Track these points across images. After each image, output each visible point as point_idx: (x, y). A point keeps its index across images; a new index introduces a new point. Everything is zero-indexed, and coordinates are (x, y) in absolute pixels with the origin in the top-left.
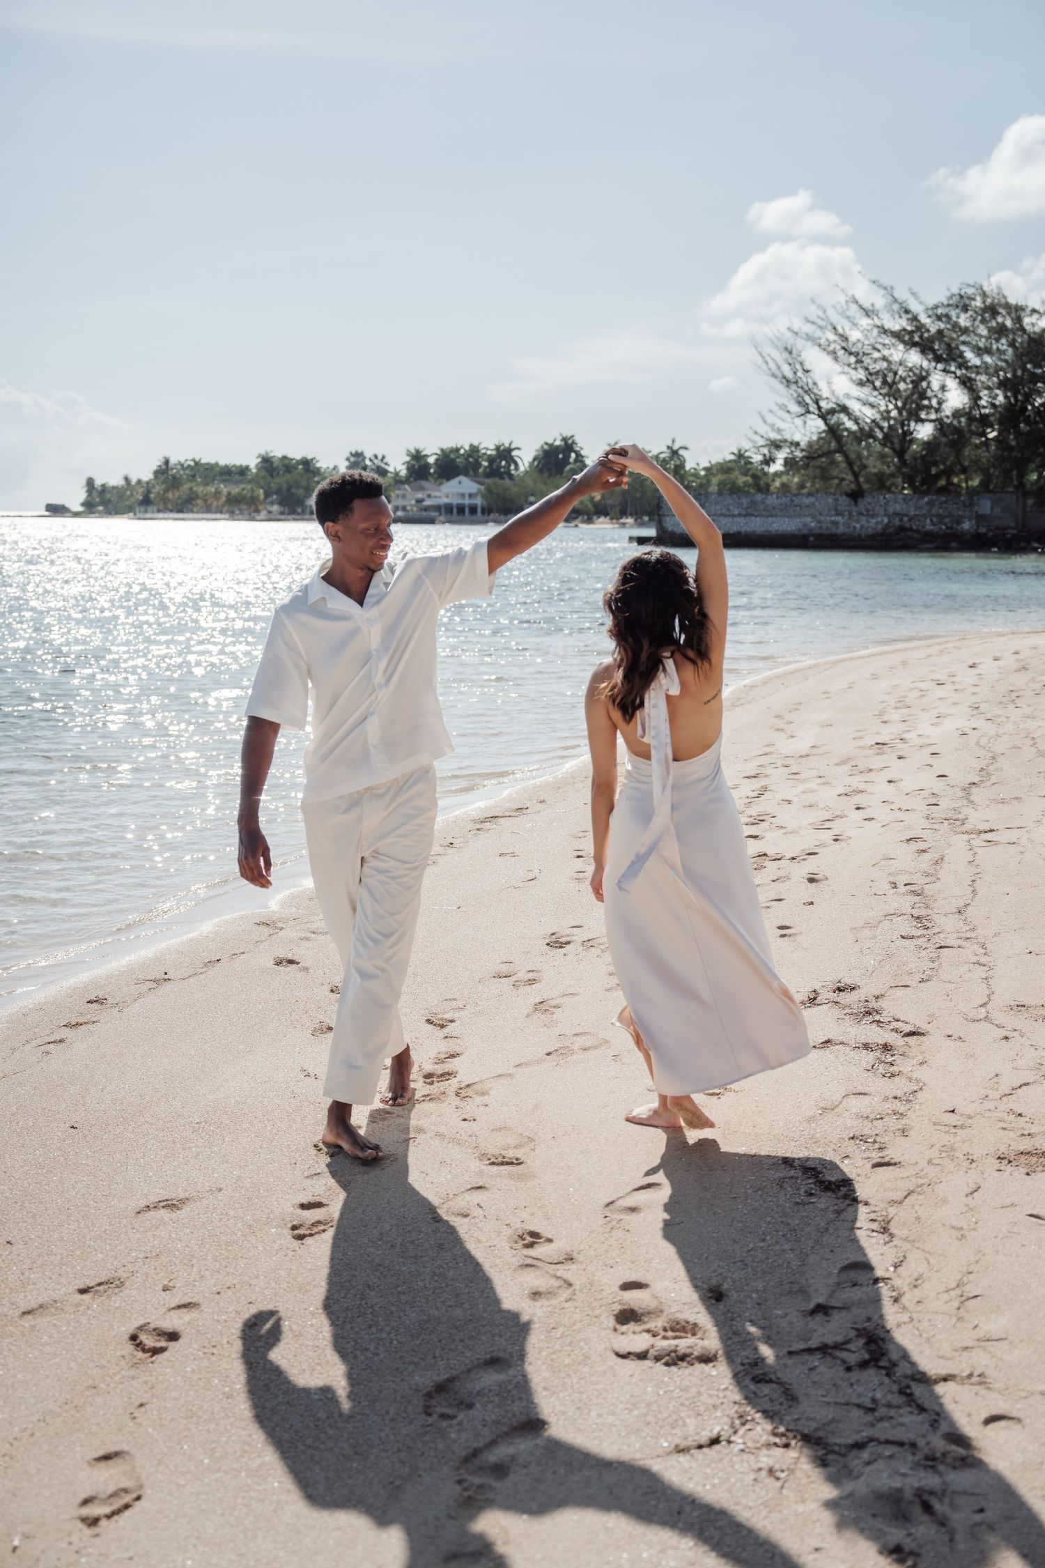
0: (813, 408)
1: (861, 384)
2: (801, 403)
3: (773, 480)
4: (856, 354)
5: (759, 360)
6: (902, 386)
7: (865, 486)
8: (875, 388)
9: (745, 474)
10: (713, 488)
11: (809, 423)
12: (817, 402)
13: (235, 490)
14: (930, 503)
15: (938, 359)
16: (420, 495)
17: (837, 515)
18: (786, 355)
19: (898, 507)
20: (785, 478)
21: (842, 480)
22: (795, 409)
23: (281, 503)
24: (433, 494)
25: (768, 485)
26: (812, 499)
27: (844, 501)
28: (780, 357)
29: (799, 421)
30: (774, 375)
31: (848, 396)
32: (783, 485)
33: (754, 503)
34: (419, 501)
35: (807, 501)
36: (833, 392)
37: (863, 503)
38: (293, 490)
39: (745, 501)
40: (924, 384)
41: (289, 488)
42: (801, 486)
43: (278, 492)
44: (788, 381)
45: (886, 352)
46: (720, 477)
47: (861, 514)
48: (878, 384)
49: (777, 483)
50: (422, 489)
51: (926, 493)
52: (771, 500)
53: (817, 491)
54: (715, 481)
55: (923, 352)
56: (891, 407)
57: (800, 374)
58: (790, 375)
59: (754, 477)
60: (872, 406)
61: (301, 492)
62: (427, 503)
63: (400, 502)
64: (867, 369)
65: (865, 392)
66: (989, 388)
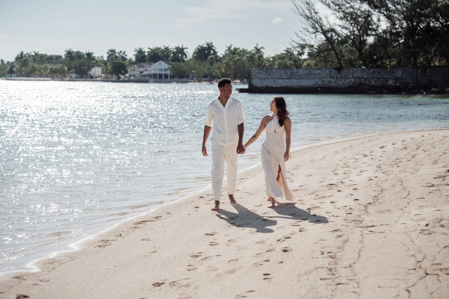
0: (319, 29)
1: (341, 19)
2: (314, 27)
3: (303, 63)
4: (339, 5)
5: (295, 8)
6: (360, 19)
7: (344, 65)
8: (348, 20)
9: (290, 60)
10: (276, 66)
11: (318, 36)
12: (321, 27)
13: (55, 67)
14: (374, 72)
15: (376, 7)
16: (141, 70)
17: (331, 78)
18: (307, 6)
19: (359, 74)
20: (308, 62)
21: (333, 62)
22: (311, 30)
23: (76, 73)
24: (148, 69)
25: (301, 65)
26: (319, 71)
27: (334, 72)
28: (304, 6)
29: (313, 36)
30: (301, 15)
31: (335, 24)
32: (308, 65)
33: (293, 73)
34: (141, 72)
35: (317, 72)
36: (328, 23)
37: (343, 73)
38: (82, 67)
39: (289, 72)
40: (370, 19)
41: (80, 66)
42: (316, 65)
43: (75, 68)
44: (308, 17)
45: (352, 4)
46: (280, 61)
47: (342, 77)
48: (349, 19)
49: (305, 64)
50: (142, 67)
51: (371, 68)
52: (301, 71)
53: (322, 67)
54: (277, 63)
55: (369, 4)
56: (355, 29)
57: (313, 14)
58: (309, 15)
59: (295, 61)
60: (346, 28)
61: (86, 68)
62: (145, 73)
63: (132, 73)
64: (343, 12)
65: (343, 23)
66: (399, 20)
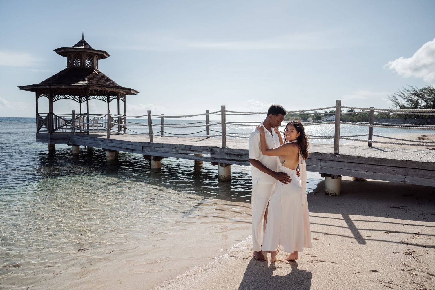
0: (398, 105)
1: (407, 101)
2: (396, 105)
3: (391, 116)
4: (406, 97)
5: (389, 98)
6: (414, 102)
7: (407, 117)
8: (409, 102)
9: (385, 115)
10: (379, 118)
11: (397, 107)
12: (399, 104)
13: (296, 118)
14: (419, 120)
15: (420, 97)
16: (326, 118)
17: (402, 122)
18: (393, 97)
19: (413, 121)
20: (393, 116)
21: (403, 116)
22: (395, 105)
23: (303, 120)
24: (329, 118)
25: (389, 117)
26: (398, 119)
27: (403, 120)
28: (392, 98)
29: (396, 107)
30: (391, 100)
31: (404, 103)
32: (393, 117)
33: (388, 120)
34: (326, 119)
35: (397, 120)
36: (402, 103)
37: (407, 120)
38: (305, 118)
39: (386, 120)
40: (418, 102)
41: (305, 117)
42: (396, 117)
43: (303, 118)
44: (394, 101)
45: (411, 97)
46: (381, 116)
47: (406, 122)
48: (410, 101)
49: (391, 117)
50: (327, 117)
51: (418, 118)
52: (391, 120)
53: (399, 118)
54: (379, 116)
55: (418, 97)
56: (412, 105)
57: (396, 100)
58: (394, 100)
59: (387, 115)
60: (409, 105)
61: (307, 118)
62: (328, 120)
63: (323, 120)
64: (408, 99)
65: (408, 103)
66: (430, 102)
